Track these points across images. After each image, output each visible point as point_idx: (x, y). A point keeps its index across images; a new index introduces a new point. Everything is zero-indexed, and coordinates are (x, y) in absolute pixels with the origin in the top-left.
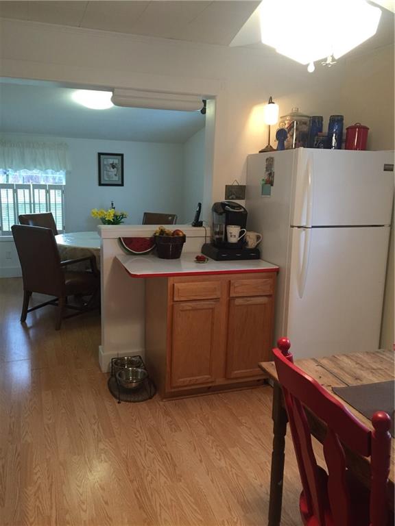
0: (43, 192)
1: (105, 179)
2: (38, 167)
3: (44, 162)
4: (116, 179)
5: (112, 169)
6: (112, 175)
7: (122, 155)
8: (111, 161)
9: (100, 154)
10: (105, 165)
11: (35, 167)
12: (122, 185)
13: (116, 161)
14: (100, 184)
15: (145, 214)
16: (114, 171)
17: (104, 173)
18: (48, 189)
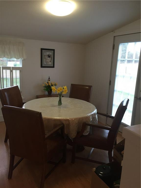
0: (8, 71)
1: (44, 64)
2: (6, 56)
3: (10, 53)
4: (50, 64)
5: (48, 58)
6: (48, 61)
7: (54, 50)
8: (48, 53)
9: (42, 49)
10: (44, 55)
11: (4, 56)
12: (53, 67)
13: (51, 53)
14: (42, 67)
15: (72, 84)
16: (49, 59)
17: (44, 60)
18: (11, 69)
